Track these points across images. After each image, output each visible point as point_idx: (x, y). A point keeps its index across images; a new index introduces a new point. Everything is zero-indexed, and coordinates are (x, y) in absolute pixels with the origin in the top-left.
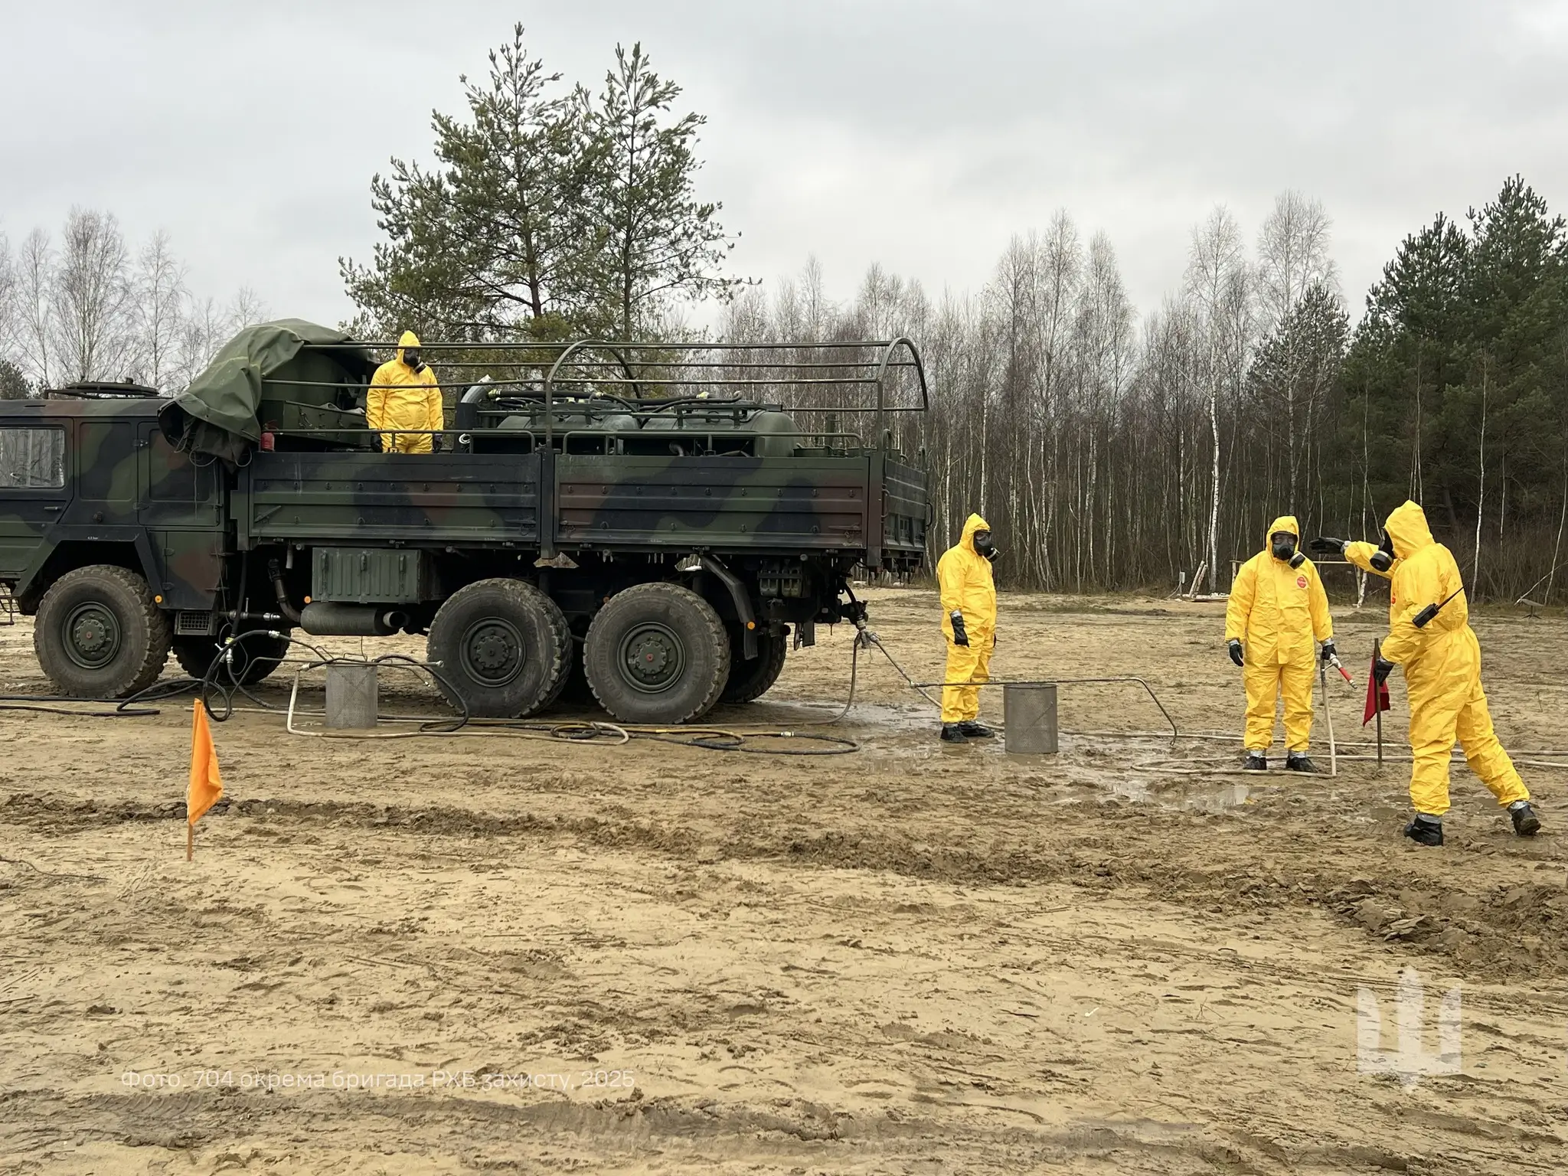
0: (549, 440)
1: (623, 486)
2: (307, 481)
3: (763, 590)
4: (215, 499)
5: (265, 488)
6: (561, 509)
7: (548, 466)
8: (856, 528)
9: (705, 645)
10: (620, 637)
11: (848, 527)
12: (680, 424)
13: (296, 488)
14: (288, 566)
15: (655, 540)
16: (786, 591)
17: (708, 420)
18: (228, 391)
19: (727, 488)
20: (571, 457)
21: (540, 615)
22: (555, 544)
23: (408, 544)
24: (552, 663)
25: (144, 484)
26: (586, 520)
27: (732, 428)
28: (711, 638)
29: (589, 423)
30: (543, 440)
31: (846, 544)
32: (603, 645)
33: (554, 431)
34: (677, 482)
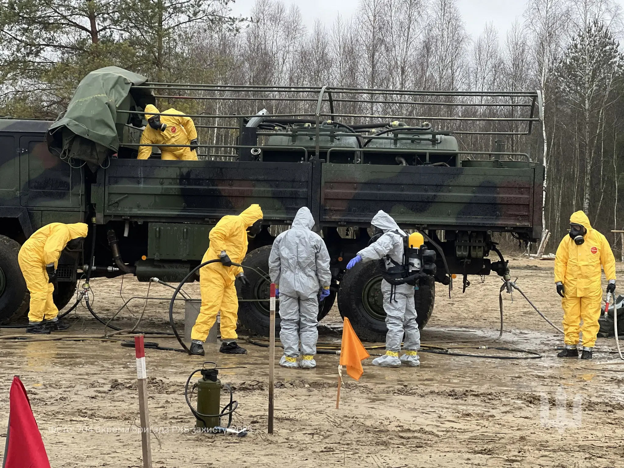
0: (317, 154)
1: (368, 184)
2: (146, 178)
3: (459, 253)
4: (81, 189)
5: (116, 182)
6: (325, 199)
7: (317, 171)
8: (525, 213)
11: (520, 213)
12: (395, 143)
13: (139, 183)
14: (126, 234)
16: (474, 254)
17: (413, 141)
18: (98, 118)
19: (439, 187)
20: (333, 165)
22: (321, 222)
25: (25, 178)
26: (342, 206)
27: (431, 147)
30: (313, 153)
31: (518, 224)
33: (320, 148)
34: (405, 182)
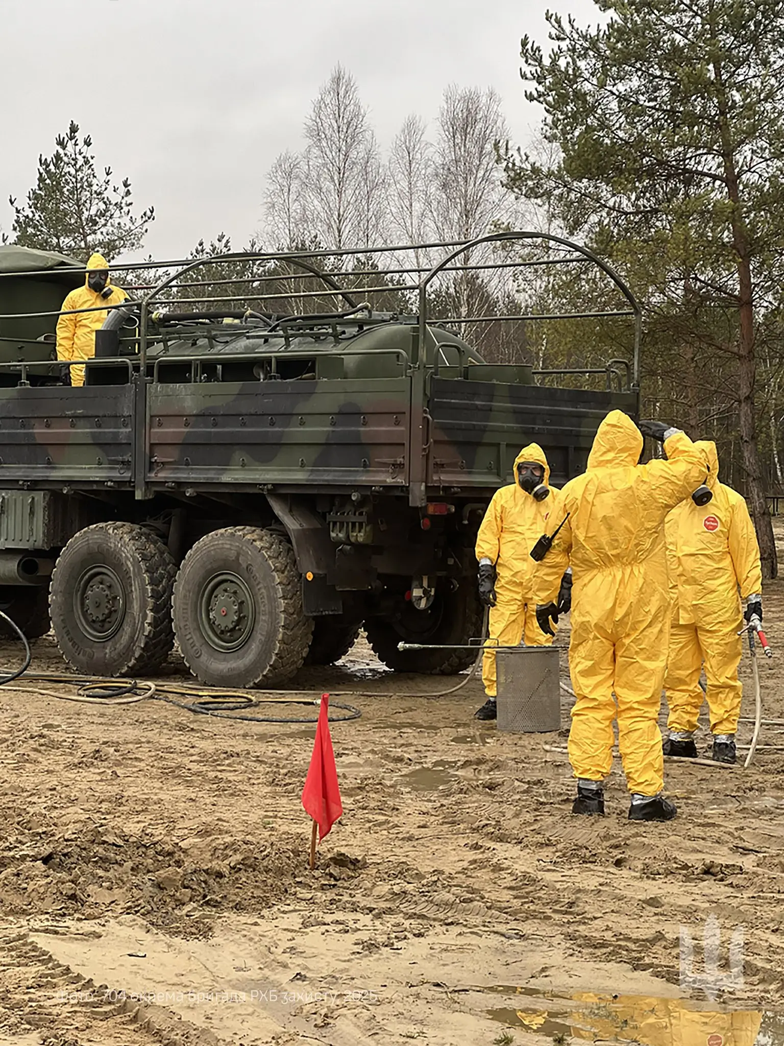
0: (142, 368)
1: (201, 417)
3: (333, 535)
6: (152, 445)
7: (141, 396)
8: (400, 460)
9: (269, 597)
10: (201, 587)
11: (391, 461)
12: (288, 344)
15: (226, 478)
16: (353, 536)
17: (316, 338)
19: (286, 416)
20: (160, 385)
21: (136, 563)
22: (147, 483)
23: (34, 485)
24: (145, 616)
26: (171, 455)
28: (276, 591)
29: (212, 347)
31: (389, 481)
32: (185, 596)
34: (244, 411)
